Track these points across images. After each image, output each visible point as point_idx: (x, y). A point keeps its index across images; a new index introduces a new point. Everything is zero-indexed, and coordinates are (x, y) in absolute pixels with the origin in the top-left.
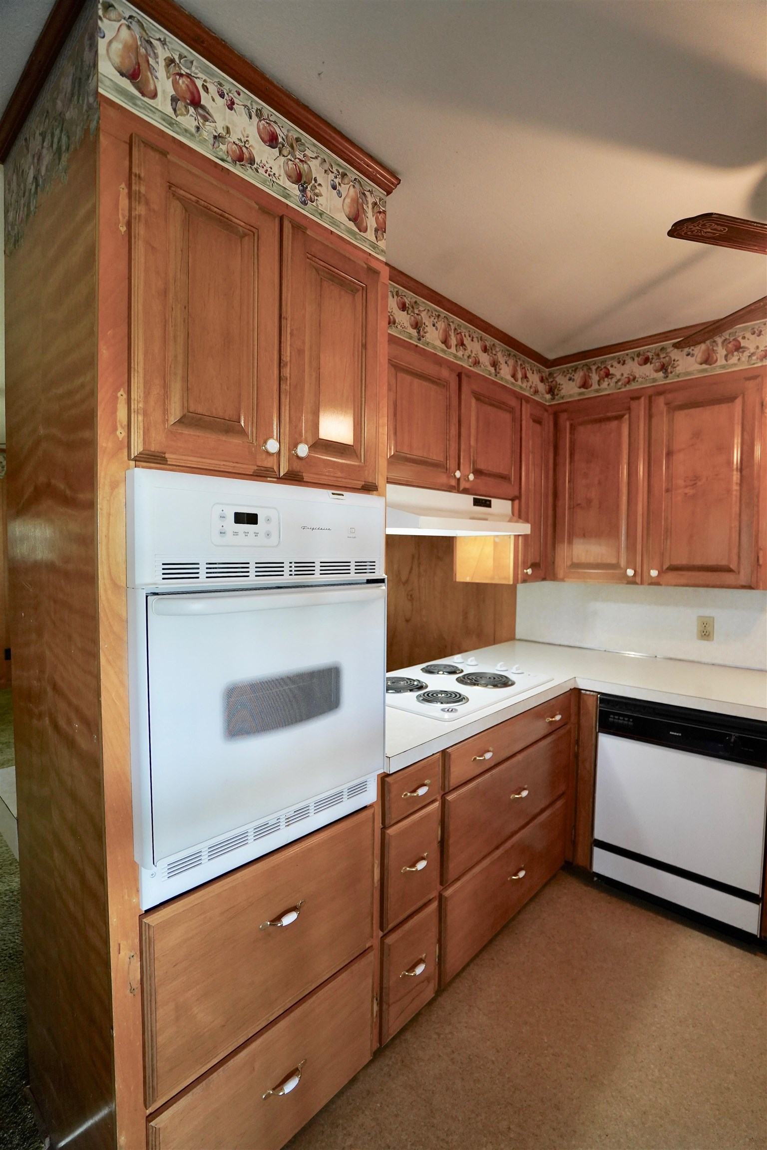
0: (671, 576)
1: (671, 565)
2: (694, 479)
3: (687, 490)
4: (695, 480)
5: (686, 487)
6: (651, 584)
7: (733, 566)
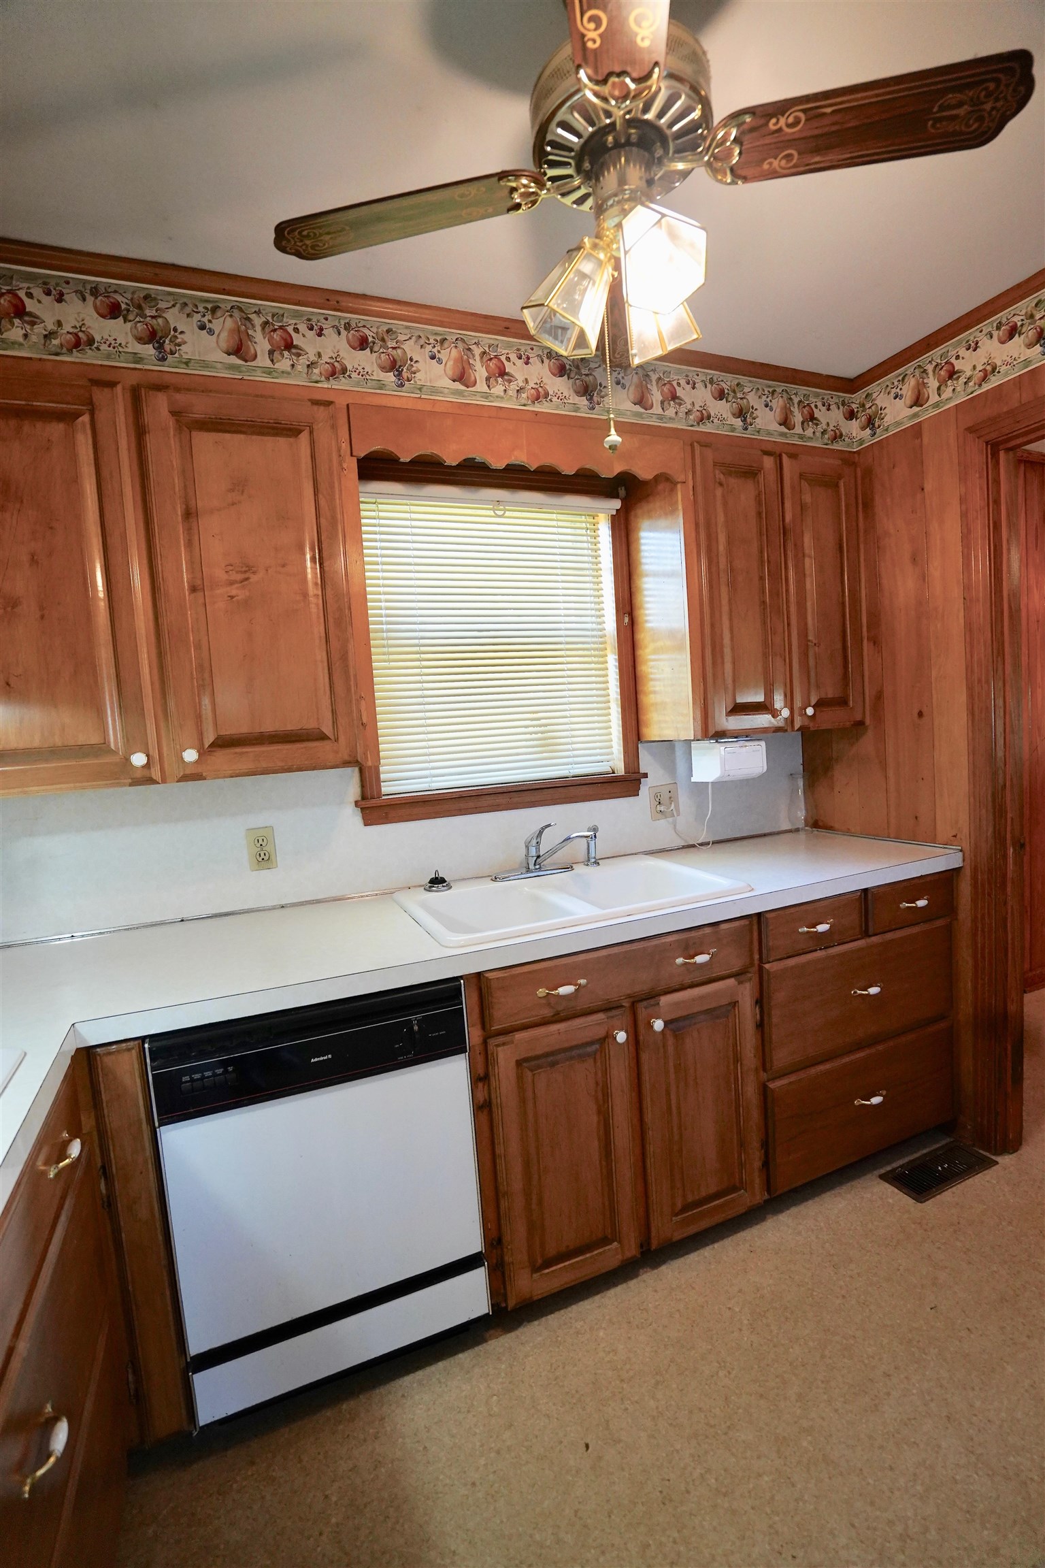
0: (221, 758)
1: (218, 738)
2: (244, 569)
3: (234, 591)
4: (245, 572)
5: (231, 583)
6: (185, 778)
7: (327, 730)
